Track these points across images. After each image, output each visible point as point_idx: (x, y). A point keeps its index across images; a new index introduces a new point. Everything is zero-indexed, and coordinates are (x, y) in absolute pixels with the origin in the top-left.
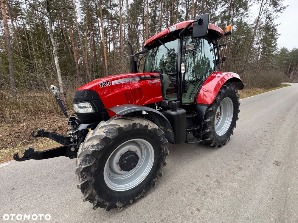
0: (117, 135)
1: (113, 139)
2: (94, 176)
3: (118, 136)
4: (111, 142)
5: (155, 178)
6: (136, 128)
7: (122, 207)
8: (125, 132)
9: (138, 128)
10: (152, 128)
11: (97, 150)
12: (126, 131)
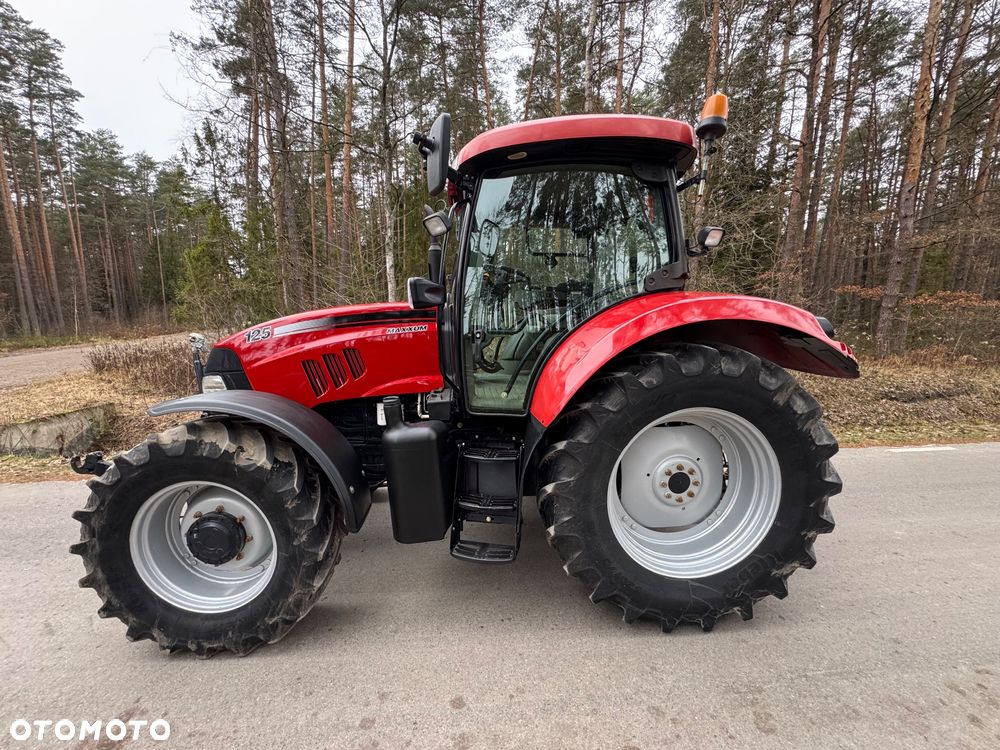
0: (147, 459)
1: (138, 467)
2: (100, 539)
3: (149, 462)
4: (133, 472)
5: (272, 616)
6: (199, 453)
7: (168, 647)
8: (167, 456)
9: (204, 454)
10: (252, 462)
11: (104, 482)
12: (169, 454)
